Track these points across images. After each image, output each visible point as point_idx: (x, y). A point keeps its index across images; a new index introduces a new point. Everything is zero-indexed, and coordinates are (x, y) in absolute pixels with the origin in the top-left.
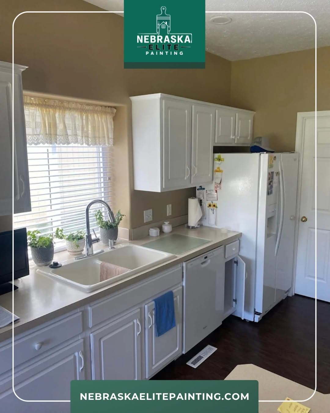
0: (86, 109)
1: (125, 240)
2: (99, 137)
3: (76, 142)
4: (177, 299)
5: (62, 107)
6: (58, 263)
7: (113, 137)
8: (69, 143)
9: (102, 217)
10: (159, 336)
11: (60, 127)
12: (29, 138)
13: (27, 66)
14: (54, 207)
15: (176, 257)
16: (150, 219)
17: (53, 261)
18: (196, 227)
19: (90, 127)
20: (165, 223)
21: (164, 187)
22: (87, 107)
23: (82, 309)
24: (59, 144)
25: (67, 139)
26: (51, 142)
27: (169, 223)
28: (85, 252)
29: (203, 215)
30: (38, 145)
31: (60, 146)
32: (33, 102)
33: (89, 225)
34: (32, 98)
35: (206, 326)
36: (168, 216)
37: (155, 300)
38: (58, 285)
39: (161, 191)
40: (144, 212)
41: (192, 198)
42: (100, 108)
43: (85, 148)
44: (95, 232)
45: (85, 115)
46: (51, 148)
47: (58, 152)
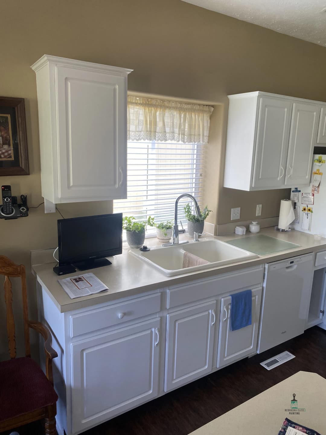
0: (185, 108)
1: (211, 235)
2: (195, 135)
3: (173, 139)
4: (256, 299)
5: (163, 106)
6: (147, 247)
7: (208, 135)
8: (166, 140)
9: (190, 210)
10: (233, 330)
11: (160, 125)
12: (132, 134)
13: (132, 69)
14: (149, 198)
15: (259, 257)
16: (238, 217)
17: (144, 245)
18: (286, 231)
19: (187, 125)
20: (253, 222)
21: (253, 186)
22: (186, 106)
23: (161, 290)
24: (158, 140)
25: (165, 136)
26: (150, 138)
27: (257, 224)
28: (171, 241)
29: (296, 219)
30: (139, 141)
31: (158, 142)
32: (138, 102)
33: (177, 217)
34: (137, 98)
35: (285, 332)
36: (257, 216)
37: (232, 295)
38: (146, 267)
39: (250, 190)
40: (232, 209)
41: (285, 200)
42: (197, 107)
43: (181, 145)
44: (183, 224)
45: (183, 113)
46: (151, 144)
47: (157, 148)
